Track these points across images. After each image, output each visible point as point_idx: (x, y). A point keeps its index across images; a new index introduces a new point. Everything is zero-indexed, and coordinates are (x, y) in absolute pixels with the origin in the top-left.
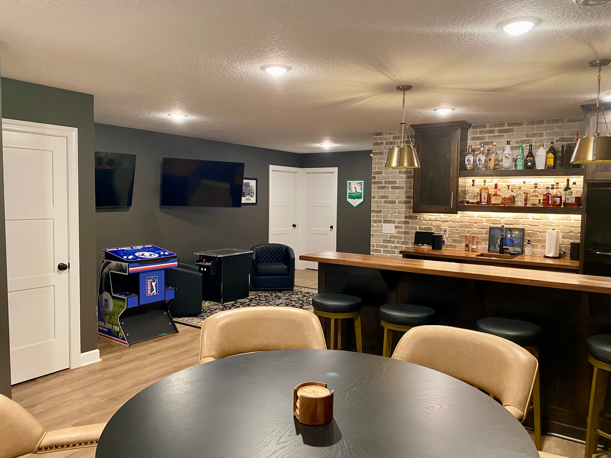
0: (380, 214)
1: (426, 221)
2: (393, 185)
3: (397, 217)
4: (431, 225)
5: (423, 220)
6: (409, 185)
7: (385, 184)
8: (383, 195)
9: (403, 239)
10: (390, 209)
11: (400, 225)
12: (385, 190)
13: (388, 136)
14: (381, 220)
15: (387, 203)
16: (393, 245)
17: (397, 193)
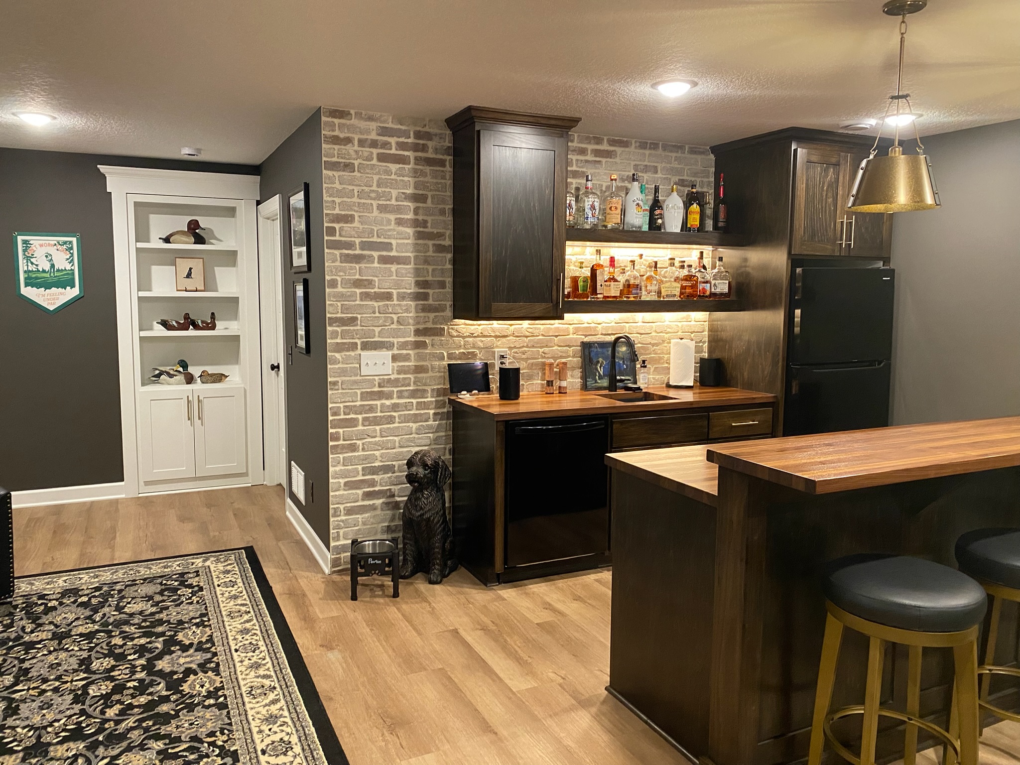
0: (352, 328)
1: (464, 337)
2: (384, 253)
3: (395, 333)
4: (474, 347)
5: (457, 336)
6: (422, 254)
7: (362, 249)
8: (357, 277)
9: (412, 384)
10: (377, 314)
11: (405, 352)
12: (363, 265)
13: (363, 124)
14: (356, 344)
15: (371, 300)
16: (388, 402)
17: (394, 274)
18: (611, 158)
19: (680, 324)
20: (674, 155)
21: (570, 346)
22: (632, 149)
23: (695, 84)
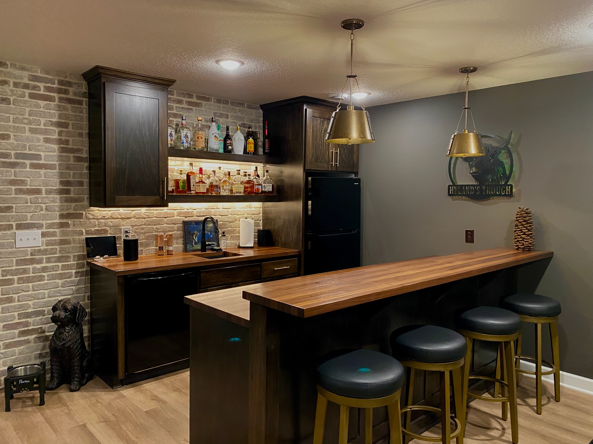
0: (8, 214)
1: (98, 219)
2: (35, 162)
3: (44, 217)
4: (105, 226)
5: (93, 219)
6: (66, 163)
7: (16, 158)
8: (13, 177)
9: (58, 252)
10: (29, 204)
11: (52, 230)
12: (17, 170)
13: (17, 72)
14: (12, 225)
15: (24, 194)
16: (38, 266)
17: (43, 176)
18: (199, 107)
19: (245, 210)
20: (238, 108)
21: (175, 224)
22: (212, 103)
23: (243, 63)
